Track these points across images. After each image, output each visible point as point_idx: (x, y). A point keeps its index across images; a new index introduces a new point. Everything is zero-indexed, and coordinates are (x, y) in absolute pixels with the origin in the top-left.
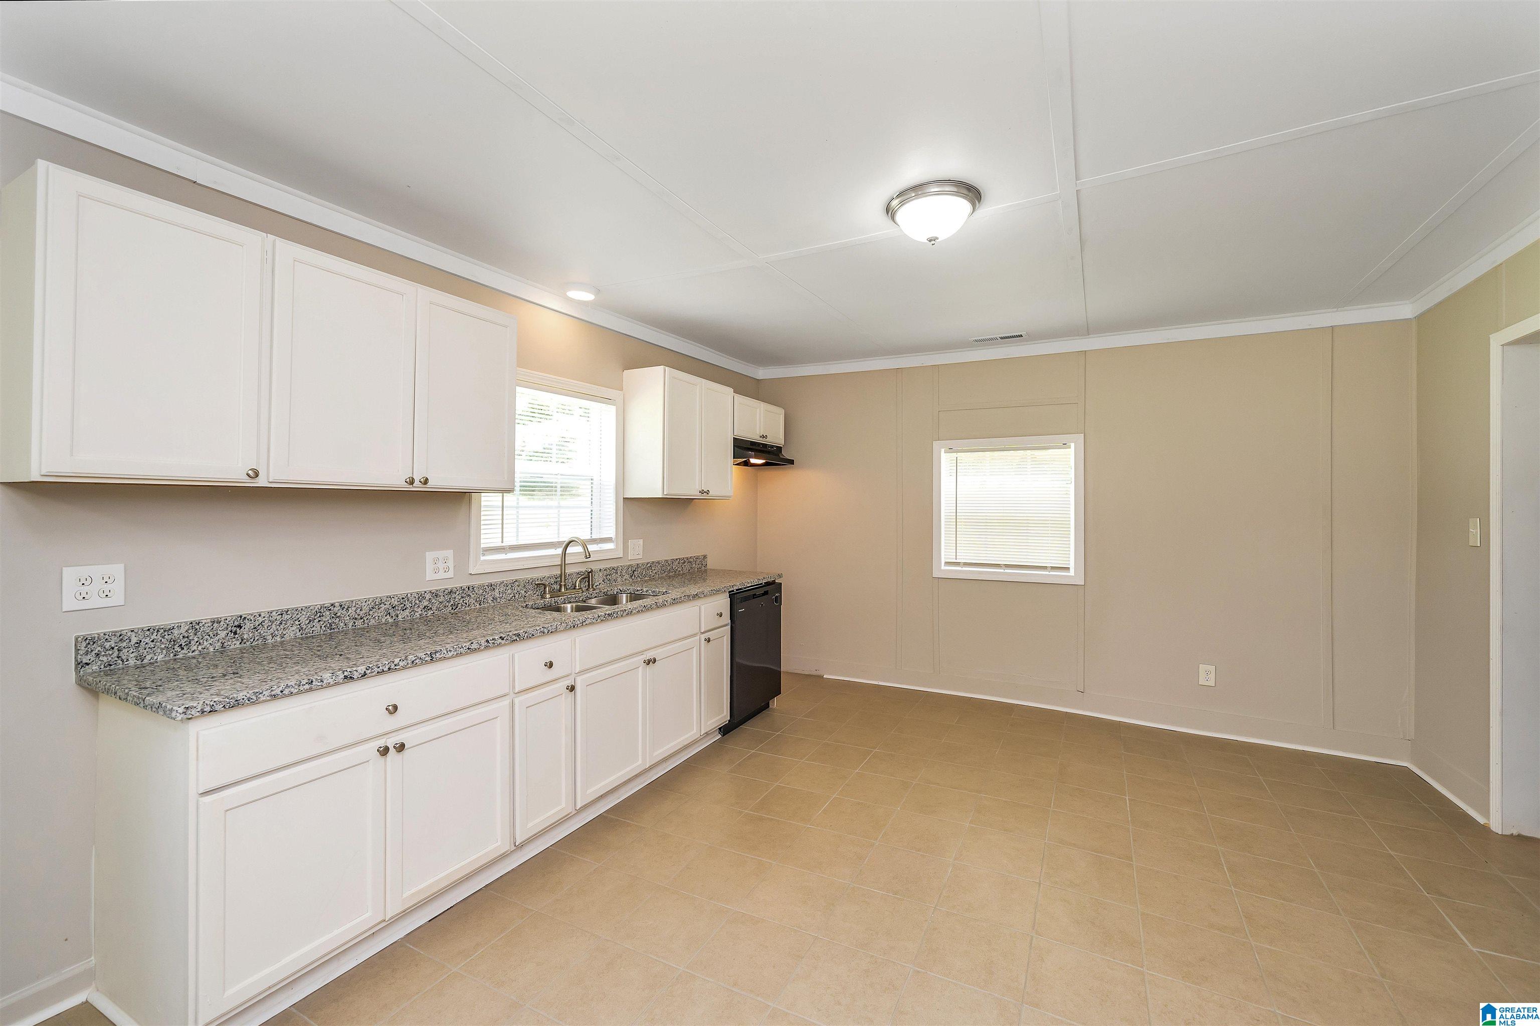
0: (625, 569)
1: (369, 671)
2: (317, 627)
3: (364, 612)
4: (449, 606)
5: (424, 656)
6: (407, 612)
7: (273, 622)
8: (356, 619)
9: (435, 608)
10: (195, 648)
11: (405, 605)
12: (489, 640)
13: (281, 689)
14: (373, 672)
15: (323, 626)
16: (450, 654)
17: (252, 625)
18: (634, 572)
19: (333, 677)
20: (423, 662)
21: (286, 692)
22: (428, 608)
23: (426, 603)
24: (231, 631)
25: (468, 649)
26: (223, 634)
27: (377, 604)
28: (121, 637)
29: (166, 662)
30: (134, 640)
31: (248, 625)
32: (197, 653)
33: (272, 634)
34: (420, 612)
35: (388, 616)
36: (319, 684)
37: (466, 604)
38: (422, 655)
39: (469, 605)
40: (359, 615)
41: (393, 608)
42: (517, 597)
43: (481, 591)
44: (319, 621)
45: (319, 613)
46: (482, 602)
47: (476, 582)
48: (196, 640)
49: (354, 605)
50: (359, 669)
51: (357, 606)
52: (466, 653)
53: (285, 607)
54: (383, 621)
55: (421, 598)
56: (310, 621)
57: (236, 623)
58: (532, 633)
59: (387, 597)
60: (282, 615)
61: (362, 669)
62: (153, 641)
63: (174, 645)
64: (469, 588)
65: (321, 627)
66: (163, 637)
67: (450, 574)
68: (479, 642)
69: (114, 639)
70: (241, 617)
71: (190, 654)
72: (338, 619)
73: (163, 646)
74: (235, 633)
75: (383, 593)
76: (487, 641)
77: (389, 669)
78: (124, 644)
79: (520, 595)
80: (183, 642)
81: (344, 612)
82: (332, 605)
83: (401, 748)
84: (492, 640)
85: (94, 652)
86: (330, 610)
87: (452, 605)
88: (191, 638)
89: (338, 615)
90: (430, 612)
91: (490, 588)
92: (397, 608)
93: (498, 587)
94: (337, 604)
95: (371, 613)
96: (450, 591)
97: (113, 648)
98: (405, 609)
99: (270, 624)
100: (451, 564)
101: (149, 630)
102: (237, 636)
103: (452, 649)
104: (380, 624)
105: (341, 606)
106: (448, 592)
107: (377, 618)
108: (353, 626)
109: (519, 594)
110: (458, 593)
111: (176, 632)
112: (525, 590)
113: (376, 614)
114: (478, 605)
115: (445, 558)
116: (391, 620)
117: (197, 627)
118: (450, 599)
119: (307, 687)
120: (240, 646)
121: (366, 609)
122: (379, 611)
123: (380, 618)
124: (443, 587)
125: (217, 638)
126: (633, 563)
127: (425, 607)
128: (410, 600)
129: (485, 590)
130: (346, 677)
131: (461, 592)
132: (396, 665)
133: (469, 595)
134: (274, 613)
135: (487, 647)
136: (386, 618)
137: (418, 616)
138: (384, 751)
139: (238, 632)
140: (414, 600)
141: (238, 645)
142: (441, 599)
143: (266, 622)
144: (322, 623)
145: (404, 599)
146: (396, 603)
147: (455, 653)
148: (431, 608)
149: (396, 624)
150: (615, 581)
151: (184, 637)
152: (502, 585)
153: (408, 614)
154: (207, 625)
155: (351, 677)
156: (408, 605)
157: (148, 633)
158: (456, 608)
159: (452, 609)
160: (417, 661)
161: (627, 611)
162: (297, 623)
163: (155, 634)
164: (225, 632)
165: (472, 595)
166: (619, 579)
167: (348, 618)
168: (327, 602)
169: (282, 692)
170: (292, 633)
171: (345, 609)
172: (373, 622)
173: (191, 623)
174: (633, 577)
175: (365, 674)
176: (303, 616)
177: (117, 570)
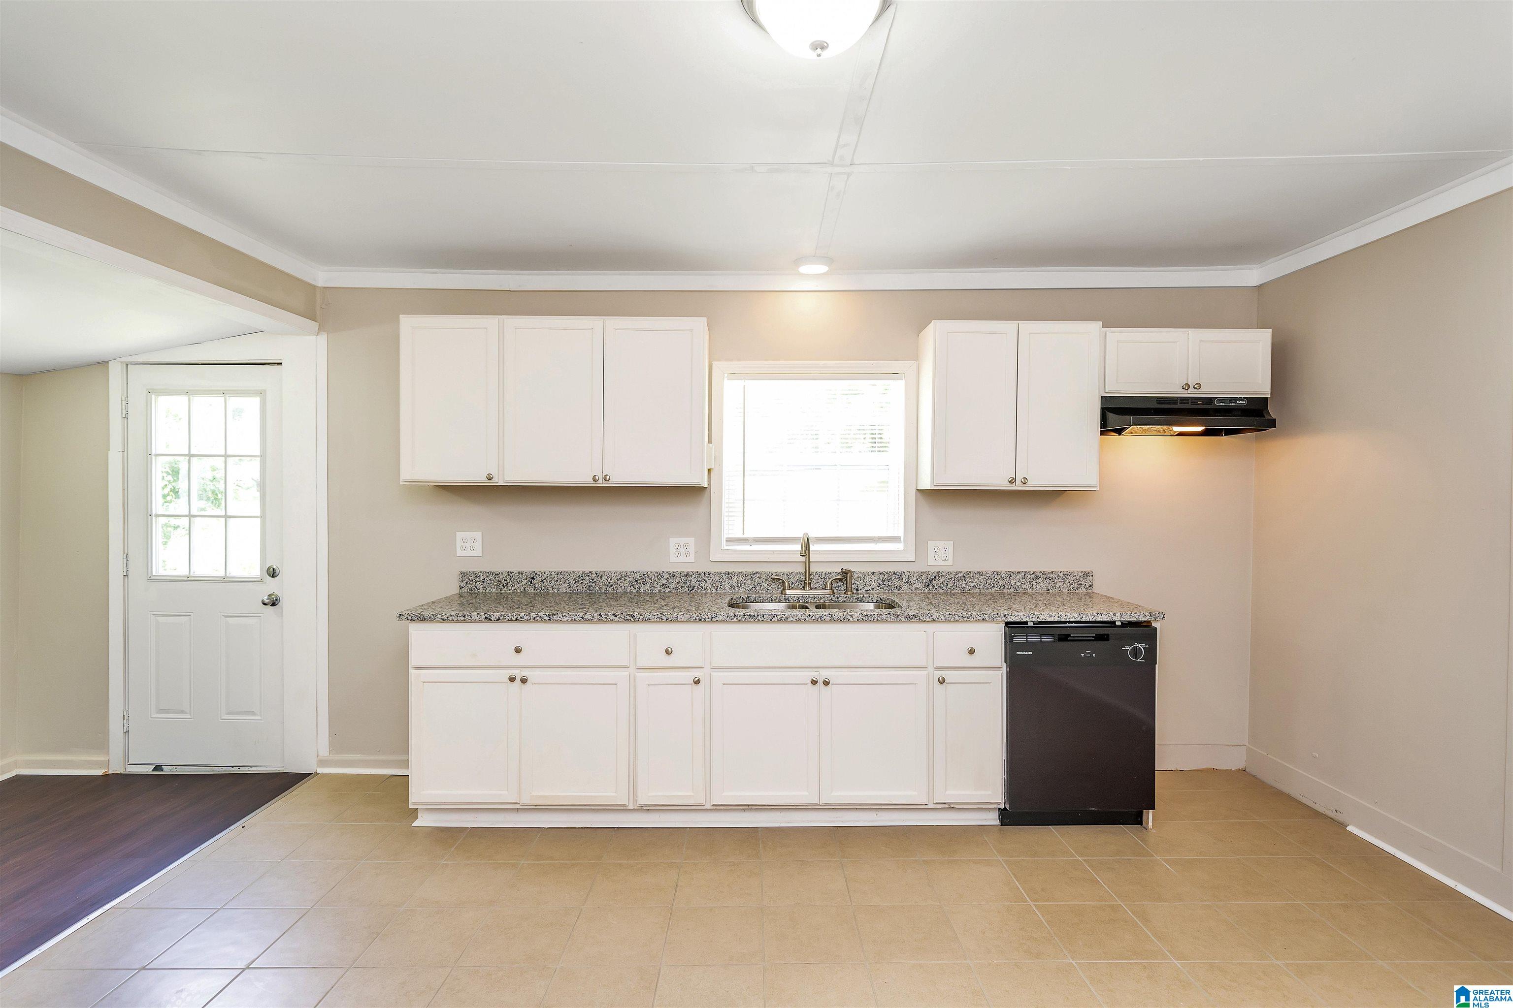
0: (915, 575)
1: (502, 618)
2: (580, 588)
3: (613, 581)
4: (685, 587)
5: (544, 616)
6: (648, 586)
7: (553, 579)
8: (607, 585)
9: (672, 587)
10: (510, 588)
11: (646, 580)
12: (602, 614)
13: (447, 616)
14: (504, 619)
15: (584, 587)
16: (566, 619)
17: (540, 579)
18: (931, 581)
19: (478, 616)
20: (543, 621)
21: (450, 618)
22: (666, 586)
23: (664, 582)
24: (529, 581)
25: (582, 617)
26: (524, 582)
27: (623, 576)
28: (476, 575)
29: (496, 594)
30: (482, 578)
31: (538, 579)
32: (511, 591)
33: (552, 587)
34: (659, 589)
35: (632, 587)
36: (469, 618)
37: (702, 587)
38: (541, 614)
39: (705, 589)
40: (610, 583)
41: (636, 581)
42: (758, 588)
43: (718, 578)
44: (582, 583)
45: (582, 576)
46: (719, 588)
47: (713, 569)
48: (511, 583)
49: (606, 574)
50: (495, 614)
51: (608, 576)
52: (580, 622)
53: (560, 570)
54: (628, 590)
55: (659, 576)
56: (576, 582)
57: (532, 576)
58: (648, 617)
59: (631, 572)
60: (558, 574)
61: (497, 615)
62: (490, 580)
63: (500, 584)
64: (705, 573)
65: (583, 587)
66: (495, 578)
67: (691, 559)
68: (592, 614)
69: (474, 576)
70: (534, 572)
71: (508, 591)
72: (594, 584)
73: (495, 584)
74: (531, 583)
75: (629, 569)
76: (600, 615)
77: (516, 619)
78: (477, 579)
79: (762, 588)
80: (504, 583)
81: (599, 578)
82: (590, 572)
83: (524, 681)
84: (605, 615)
85: (465, 581)
86: (589, 576)
87: (688, 586)
88: (508, 581)
89: (595, 580)
90: (668, 590)
91: (727, 576)
92: (639, 582)
93: (736, 577)
94: (594, 573)
95: (619, 582)
96: (686, 574)
97: (473, 580)
98: (646, 584)
99: (551, 580)
100: (692, 549)
101: (488, 573)
102: (532, 585)
103: (567, 615)
104: (626, 593)
105: (596, 574)
106: (685, 575)
107: (623, 587)
108: (605, 590)
109: (761, 586)
110: (694, 576)
111: (501, 576)
112: (767, 582)
113: (623, 584)
114: (714, 590)
115: (687, 545)
116: (634, 591)
117: (511, 575)
118: (686, 581)
119: (462, 618)
120: (534, 591)
121: (615, 579)
122: (625, 582)
123: (626, 588)
124: (679, 570)
125: (521, 584)
126: (932, 570)
127: (663, 585)
128: (650, 577)
129: (721, 577)
130: (486, 618)
131: (697, 576)
132: (521, 618)
133: (705, 580)
134: (553, 573)
135: (599, 620)
136: (630, 588)
137: (658, 591)
138: (512, 679)
139: (533, 582)
140: (653, 578)
141: (533, 591)
142: (678, 580)
143: (549, 578)
144: (583, 584)
145: (645, 575)
146: (638, 577)
147: (570, 619)
148: (669, 587)
149: (639, 594)
150: (899, 588)
151: (505, 580)
152: (741, 575)
153: (648, 588)
154: (516, 575)
155: (490, 619)
156: (649, 581)
157: (488, 574)
158: (693, 589)
159: (689, 590)
160: (538, 618)
161: (779, 617)
162: (567, 582)
163: (491, 576)
164: (526, 581)
165: (708, 581)
166: (905, 587)
167: (602, 584)
168: (587, 570)
169: (447, 618)
170: (564, 588)
171: (599, 577)
172: (620, 590)
173: (508, 572)
174: (930, 587)
175: (499, 619)
176: (571, 578)
177: (478, 535)
